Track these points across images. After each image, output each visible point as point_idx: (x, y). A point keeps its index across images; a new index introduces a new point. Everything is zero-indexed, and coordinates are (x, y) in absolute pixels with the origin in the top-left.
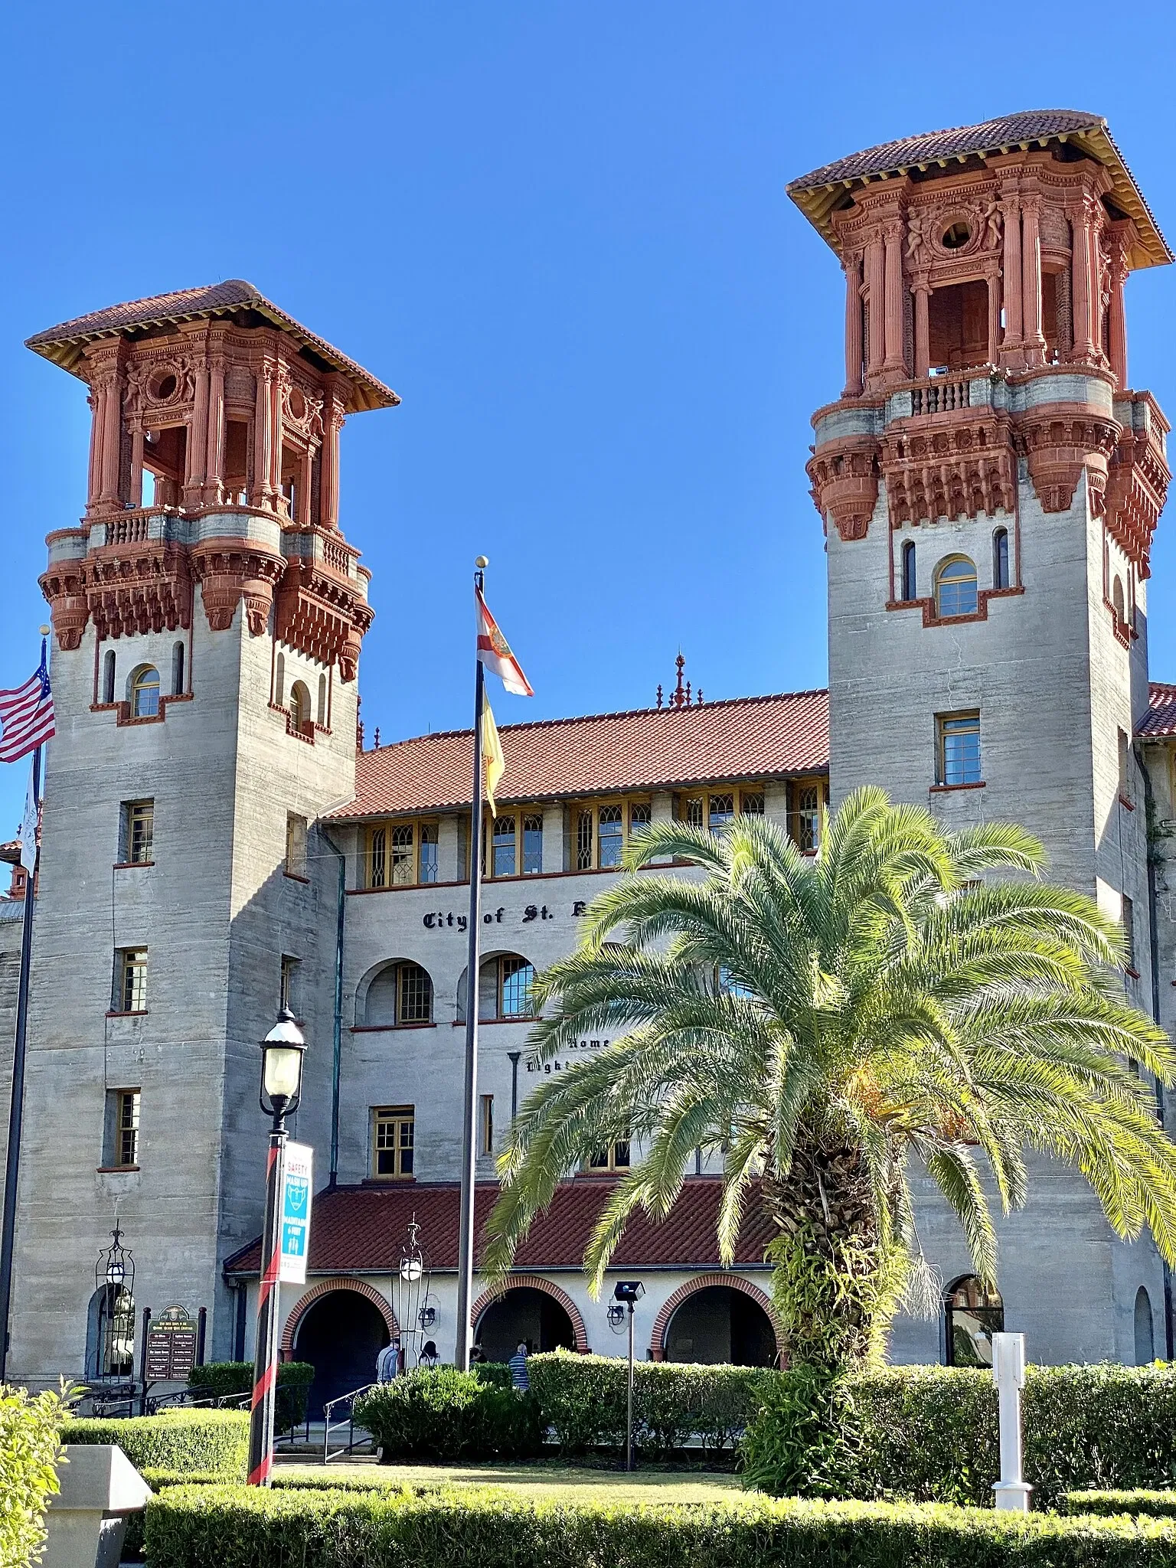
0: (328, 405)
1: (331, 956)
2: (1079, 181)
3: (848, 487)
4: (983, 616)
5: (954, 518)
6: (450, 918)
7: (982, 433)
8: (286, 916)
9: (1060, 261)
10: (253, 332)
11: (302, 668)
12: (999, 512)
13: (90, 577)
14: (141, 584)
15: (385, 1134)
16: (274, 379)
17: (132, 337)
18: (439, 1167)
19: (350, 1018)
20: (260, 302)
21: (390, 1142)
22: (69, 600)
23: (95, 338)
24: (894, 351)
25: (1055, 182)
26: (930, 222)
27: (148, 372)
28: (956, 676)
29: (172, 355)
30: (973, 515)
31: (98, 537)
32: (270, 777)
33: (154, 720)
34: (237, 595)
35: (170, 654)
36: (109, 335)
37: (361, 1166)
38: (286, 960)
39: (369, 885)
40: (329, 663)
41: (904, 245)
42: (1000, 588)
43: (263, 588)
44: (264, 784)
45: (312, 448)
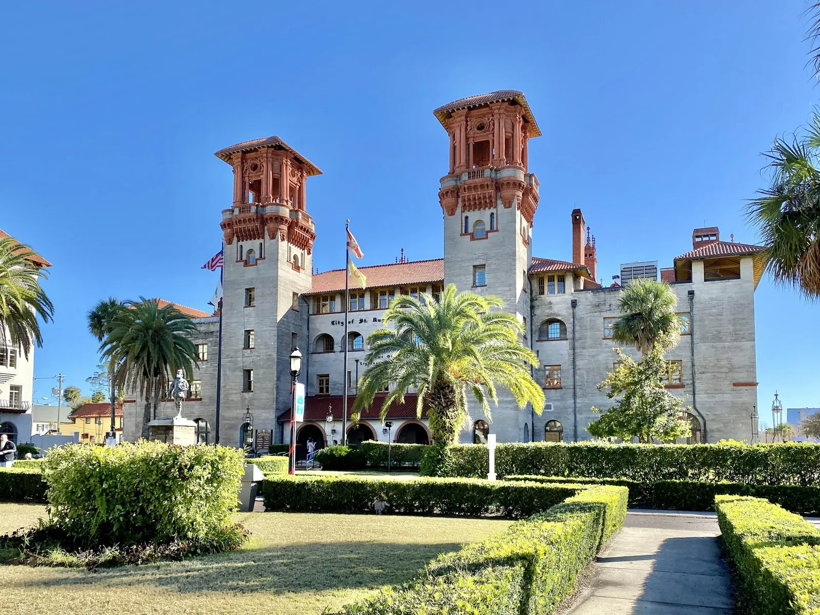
0: (302, 173)
1: (305, 332)
2: (516, 111)
3: (450, 200)
4: (487, 238)
5: (479, 210)
6: (339, 322)
7: (487, 185)
8: (293, 322)
9: (510, 135)
10: (280, 151)
11: (296, 251)
12: (492, 208)
13: (234, 223)
14: (250, 226)
15: (321, 382)
16: (286, 166)
17: (245, 153)
18: (337, 391)
19: (311, 350)
20: (282, 143)
21: (323, 385)
22: (229, 230)
23: (234, 153)
24: (463, 161)
25: (509, 111)
26: (474, 122)
27: (250, 163)
28: (480, 255)
29: (257, 158)
30: (485, 209)
31: (237, 211)
32: (288, 282)
33: (254, 265)
34: (277, 230)
35: (258, 246)
36: (238, 152)
37: (315, 391)
38: (293, 334)
39: (316, 313)
40: (304, 249)
41: (466, 129)
42: (492, 230)
43: (285, 227)
44: (286, 284)
45: (298, 187)
